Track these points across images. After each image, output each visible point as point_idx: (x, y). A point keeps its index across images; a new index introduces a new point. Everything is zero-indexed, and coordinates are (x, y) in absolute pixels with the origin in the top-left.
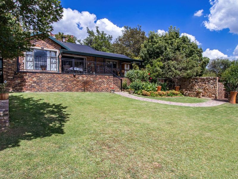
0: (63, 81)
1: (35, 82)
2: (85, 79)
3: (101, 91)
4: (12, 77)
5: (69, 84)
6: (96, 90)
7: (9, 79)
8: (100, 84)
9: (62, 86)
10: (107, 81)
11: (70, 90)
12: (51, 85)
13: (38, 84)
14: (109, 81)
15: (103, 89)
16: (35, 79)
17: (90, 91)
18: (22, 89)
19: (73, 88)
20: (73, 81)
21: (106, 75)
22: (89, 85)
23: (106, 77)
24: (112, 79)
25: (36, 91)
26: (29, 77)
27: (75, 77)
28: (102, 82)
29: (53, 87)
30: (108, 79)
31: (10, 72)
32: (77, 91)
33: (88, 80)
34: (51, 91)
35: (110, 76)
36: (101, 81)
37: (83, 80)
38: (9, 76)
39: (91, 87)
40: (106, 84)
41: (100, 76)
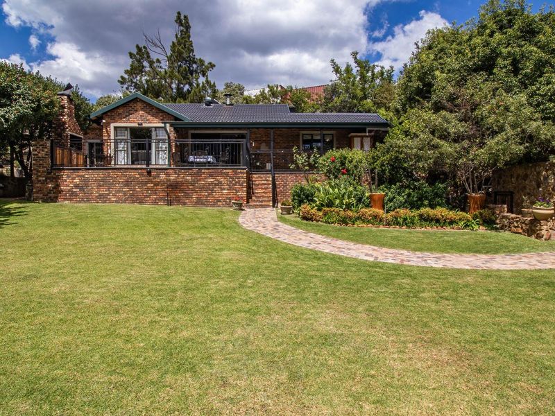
0: (127, 184)
1: (77, 186)
2: (172, 178)
3: (213, 205)
4: (44, 179)
5: (138, 190)
6: (200, 202)
7: (40, 181)
8: (210, 188)
9: (125, 193)
10: (229, 180)
11: (141, 202)
12: (103, 191)
13: (82, 189)
14: (236, 182)
15: (219, 201)
16: (77, 180)
17: (184, 204)
18: (57, 198)
19: (146, 197)
20: (146, 183)
21: (225, 169)
22: (182, 191)
23: (227, 174)
24: (242, 177)
25: (80, 202)
26: (68, 176)
27: (150, 176)
28: (216, 185)
29: (108, 195)
30: (230, 177)
31: (41, 169)
32: (155, 202)
33: (181, 180)
34: (105, 202)
35: (239, 171)
36: (212, 182)
37: (169, 180)
38: (40, 176)
39: (187, 196)
40: (228, 190)
41: (210, 171)
